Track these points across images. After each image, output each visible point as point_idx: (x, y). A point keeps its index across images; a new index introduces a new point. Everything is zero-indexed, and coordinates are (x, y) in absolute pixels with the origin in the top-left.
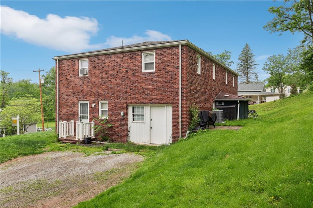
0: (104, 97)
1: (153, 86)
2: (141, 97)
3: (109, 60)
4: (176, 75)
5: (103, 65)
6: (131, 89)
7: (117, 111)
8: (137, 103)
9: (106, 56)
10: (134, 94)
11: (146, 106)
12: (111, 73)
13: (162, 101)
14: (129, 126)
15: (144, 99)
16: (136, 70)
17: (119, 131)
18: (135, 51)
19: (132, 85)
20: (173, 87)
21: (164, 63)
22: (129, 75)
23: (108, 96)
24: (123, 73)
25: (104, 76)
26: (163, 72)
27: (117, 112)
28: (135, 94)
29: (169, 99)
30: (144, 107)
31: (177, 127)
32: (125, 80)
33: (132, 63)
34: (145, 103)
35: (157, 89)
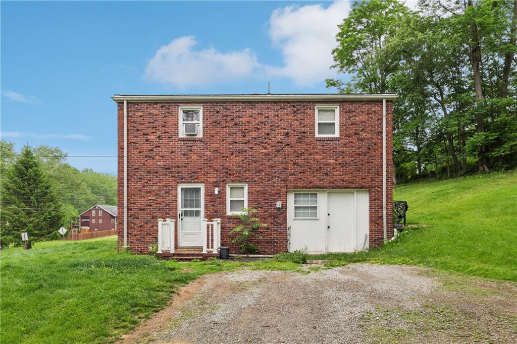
0: (239, 177)
1: (336, 160)
2: (314, 176)
3: (249, 112)
4: (375, 144)
5: (237, 120)
6: (295, 164)
7: (266, 201)
8: (306, 188)
9: (244, 105)
10: (300, 173)
11: (320, 191)
12: (254, 134)
13: (353, 183)
14: (288, 226)
15: (320, 180)
16: (304, 133)
17: (271, 235)
18: (304, 102)
19: (297, 157)
20: (372, 162)
21: (356, 124)
22: (292, 140)
23: (248, 174)
24: (279, 137)
25: (239, 138)
26: (354, 139)
27: (267, 203)
28: (303, 173)
29: (364, 180)
30: (317, 194)
31: (378, 224)
32: (282, 148)
33: (298, 120)
34: (322, 188)
35: (342, 165)
